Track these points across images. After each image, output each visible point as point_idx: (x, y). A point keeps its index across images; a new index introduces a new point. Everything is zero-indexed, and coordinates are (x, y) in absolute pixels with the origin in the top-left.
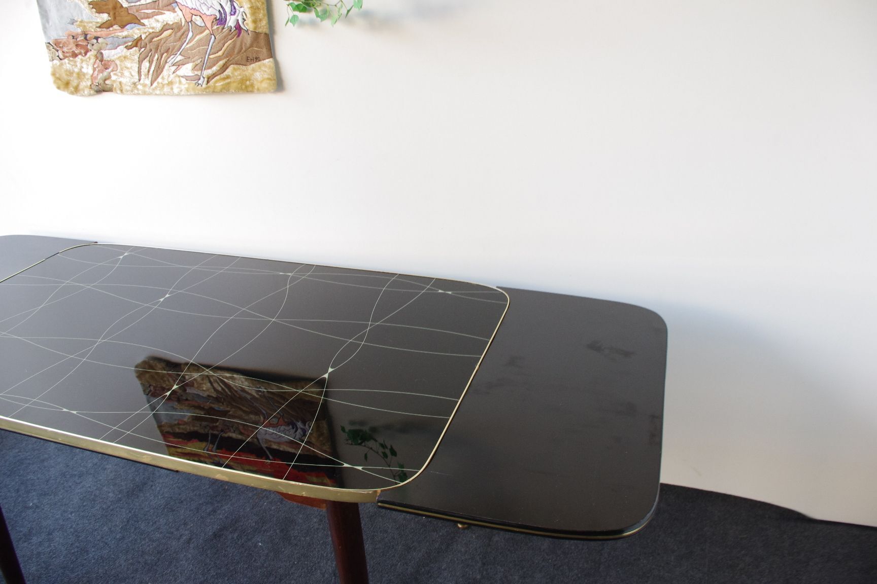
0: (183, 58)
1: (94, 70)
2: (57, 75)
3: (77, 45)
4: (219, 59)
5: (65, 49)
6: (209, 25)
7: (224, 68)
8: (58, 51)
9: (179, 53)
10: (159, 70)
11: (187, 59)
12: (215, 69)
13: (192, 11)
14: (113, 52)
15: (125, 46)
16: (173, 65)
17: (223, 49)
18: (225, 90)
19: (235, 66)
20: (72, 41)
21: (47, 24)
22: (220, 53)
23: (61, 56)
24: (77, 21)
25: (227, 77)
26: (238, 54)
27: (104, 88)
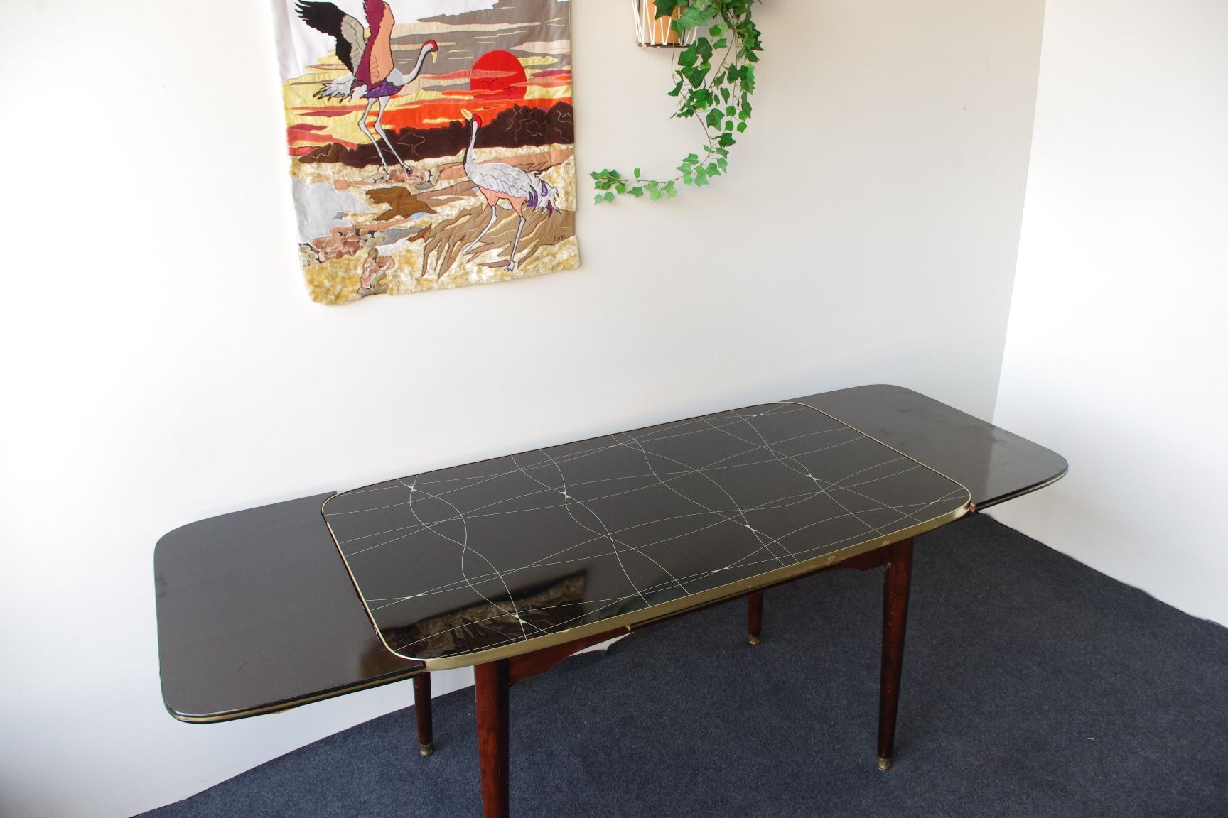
0: (483, 244)
1: (364, 270)
2: (316, 283)
3: (345, 244)
4: (531, 240)
5: (329, 250)
6: (518, 207)
7: (534, 250)
8: (318, 253)
9: (478, 239)
10: (450, 259)
11: (489, 245)
12: (526, 252)
13: (499, 195)
14: (391, 246)
15: (407, 238)
16: (469, 254)
17: (535, 231)
18: (537, 274)
19: (545, 246)
20: (339, 238)
21: (305, 223)
22: (532, 235)
23: (322, 259)
24: (347, 215)
25: (538, 259)
26: (549, 233)
27: (377, 289)
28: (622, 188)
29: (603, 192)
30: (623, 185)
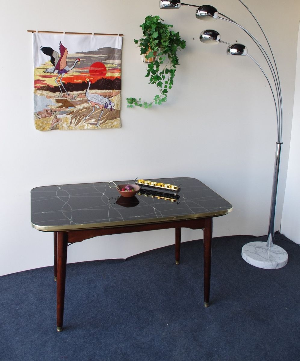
1: (53, 122)
2: (37, 124)
3: (47, 114)
4: (105, 118)
5: (42, 115)
6: (101, 108)
7: (106, 121)
8: (39, 115)
9: (88, 116)
10: (79, 121)
11: (91, 118)
12: (102, 121)
13: (96, 103)
14: (61, 116)
15: (66, 114)
17: (106, 115)
18: (106, 128)
19: (109, 120)
20: (46, 112)
21: (37, 107)
22: (105, 116)
23: (40, 117)
24: (49, 106)
25: (106, 123)
26: (111, 116)
27: (56, 128)
28: (136, 104)
29: (129, 104)
30: (136, 103)
